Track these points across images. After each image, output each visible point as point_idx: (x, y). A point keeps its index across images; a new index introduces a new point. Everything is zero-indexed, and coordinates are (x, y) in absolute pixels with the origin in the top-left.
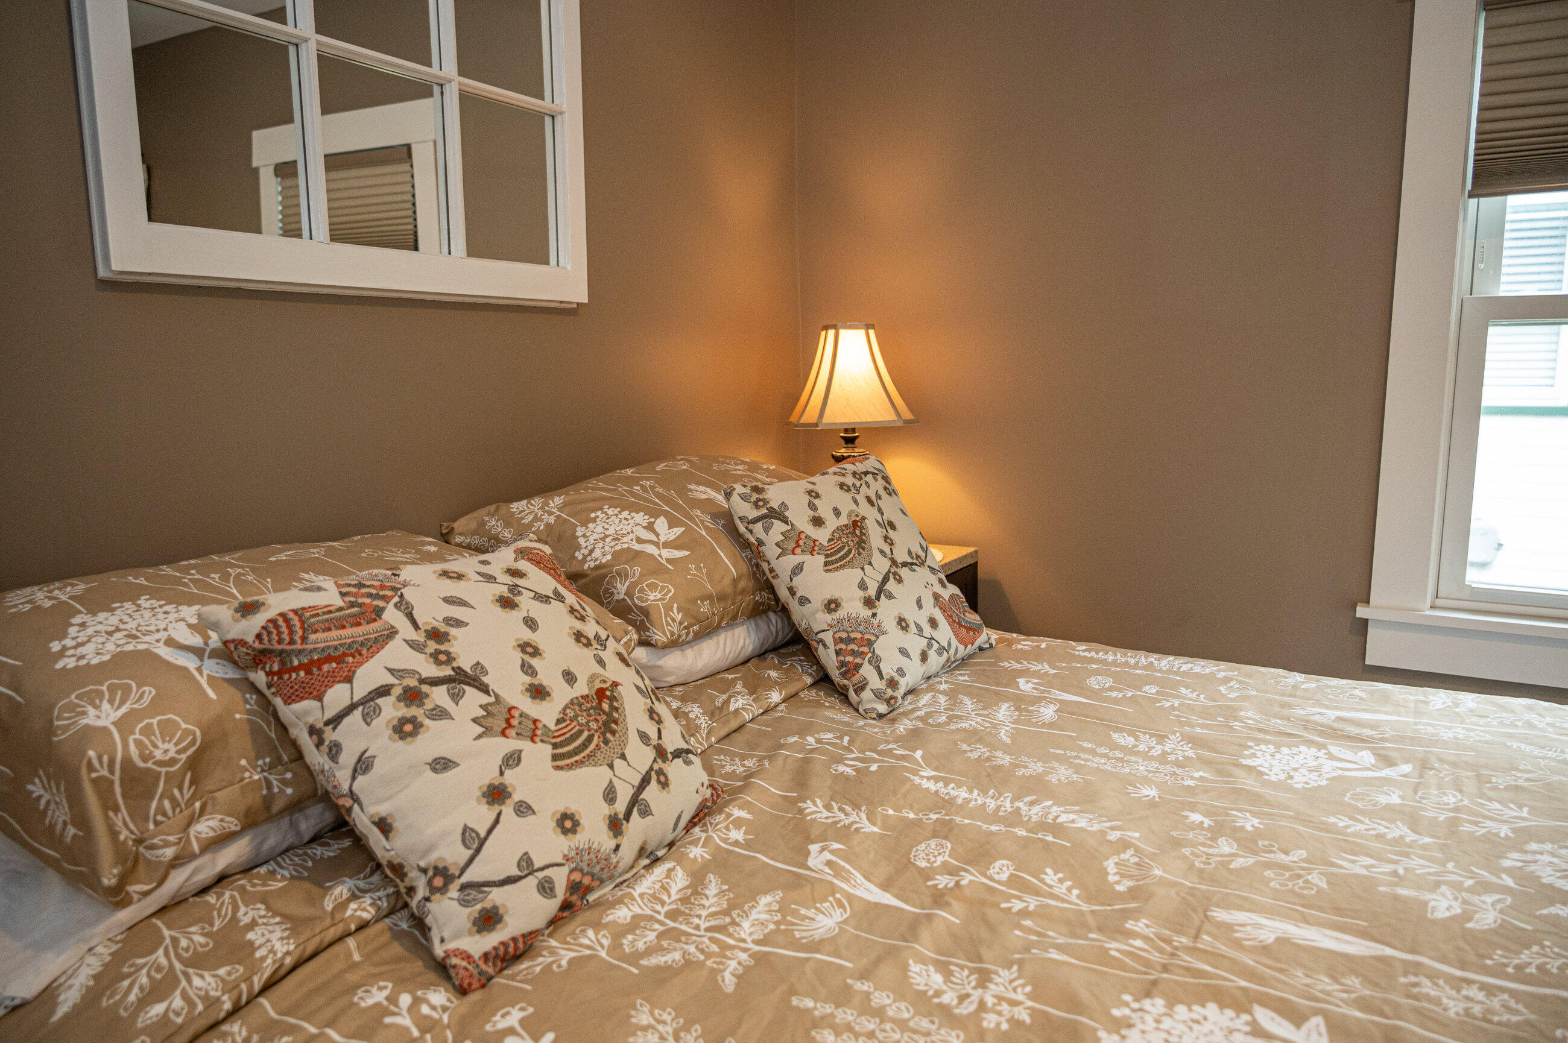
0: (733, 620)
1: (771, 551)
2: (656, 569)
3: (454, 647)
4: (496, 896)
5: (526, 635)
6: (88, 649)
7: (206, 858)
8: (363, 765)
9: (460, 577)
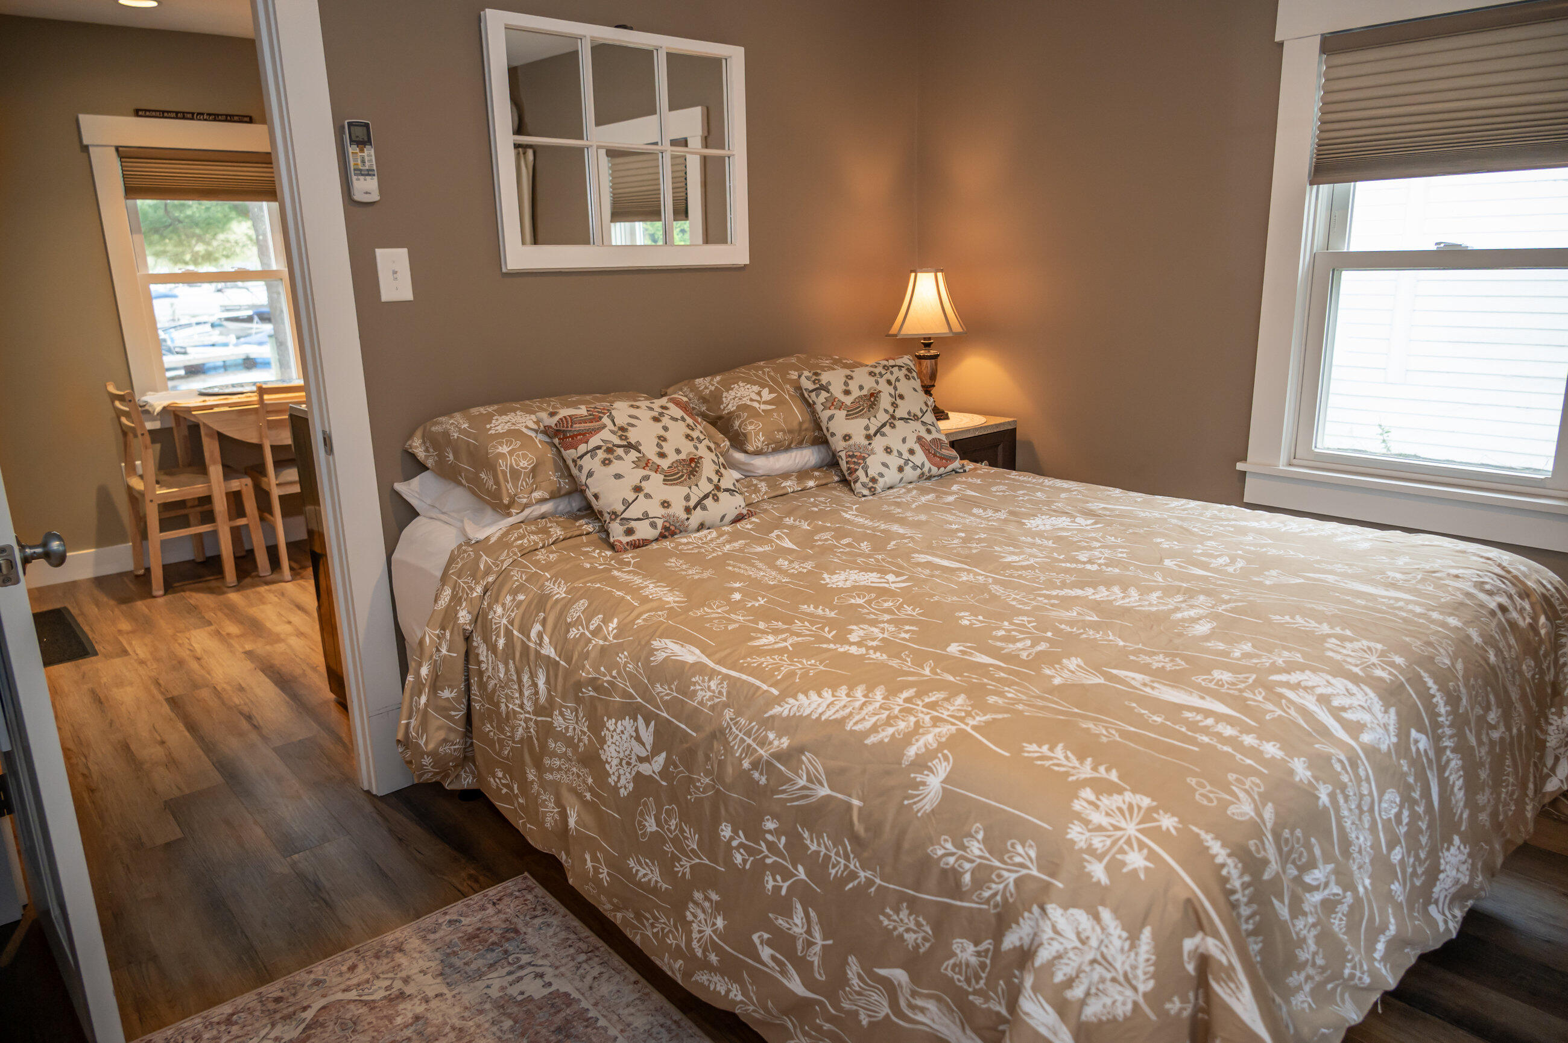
0: (800, 445)
1: (819, 407)
2: (755, 414)
3: (629, 434)
4: (633, 524)
5: (662, 433)
6: (499, 428)
7: (537, 507)
8: (590, 474)
9: (638, 407)
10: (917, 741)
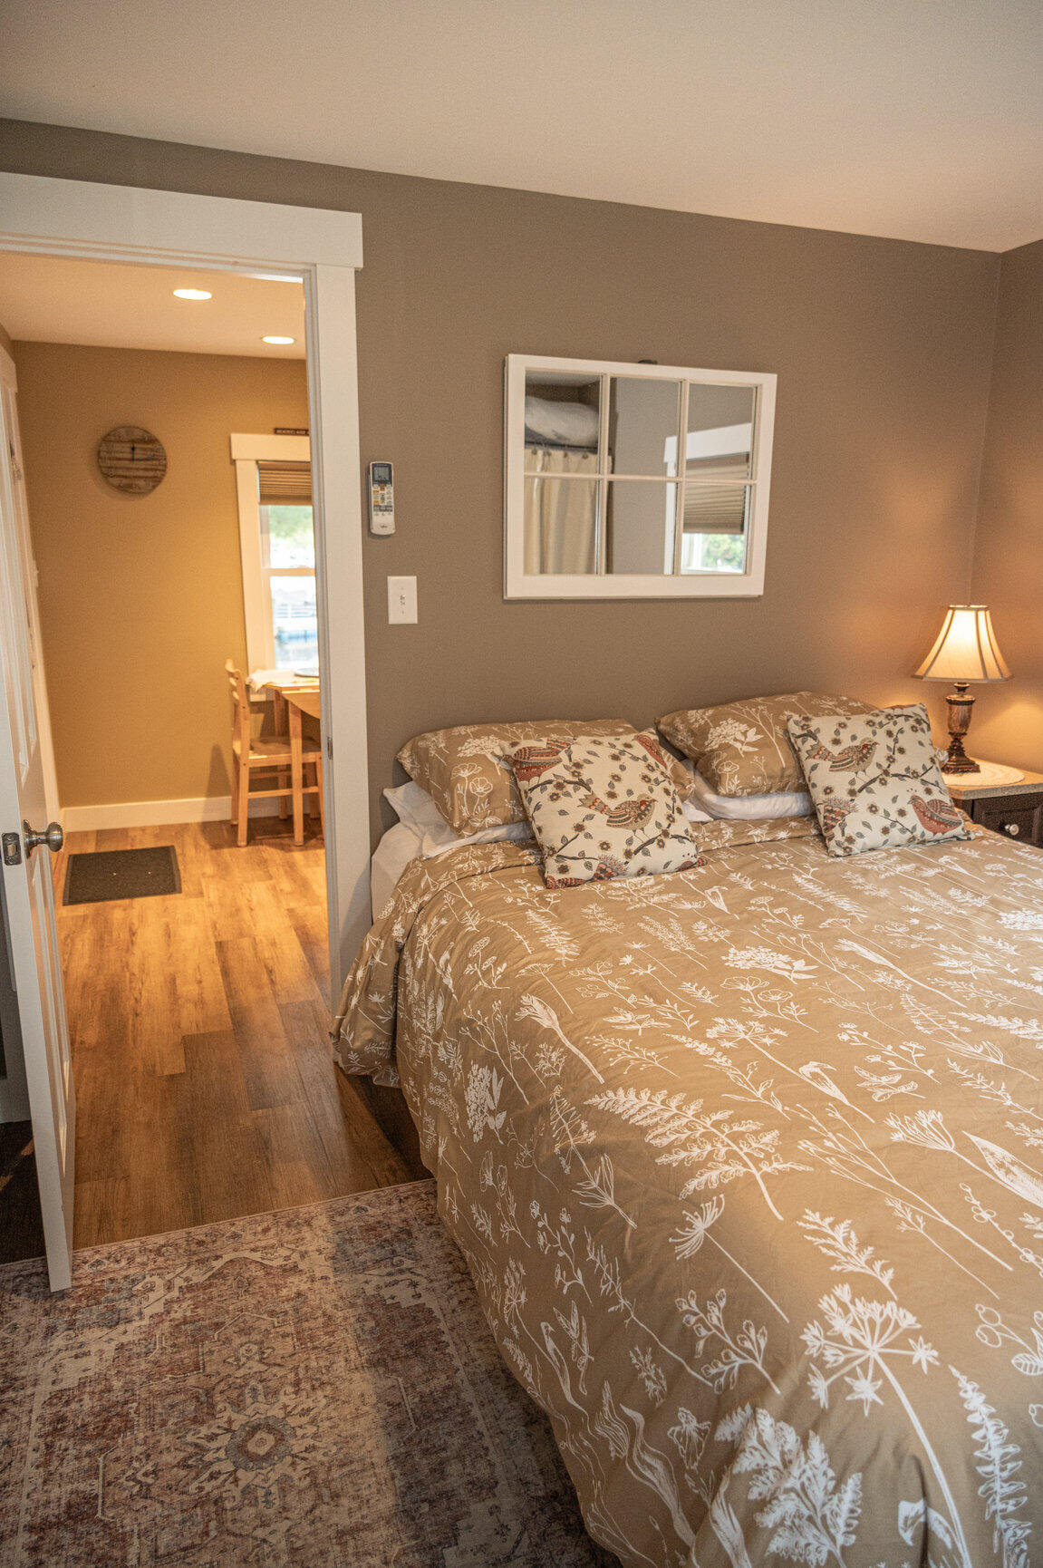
0: (781, 790)
1: (803, 755)
2: (736, 756)
3: (582, 771)
4: (568, 862)
5: (618, 772)
6: (468, 751)
7: (490, 831)
8: (538, 807)
9: (600, 743)
10: (701, 1175)
